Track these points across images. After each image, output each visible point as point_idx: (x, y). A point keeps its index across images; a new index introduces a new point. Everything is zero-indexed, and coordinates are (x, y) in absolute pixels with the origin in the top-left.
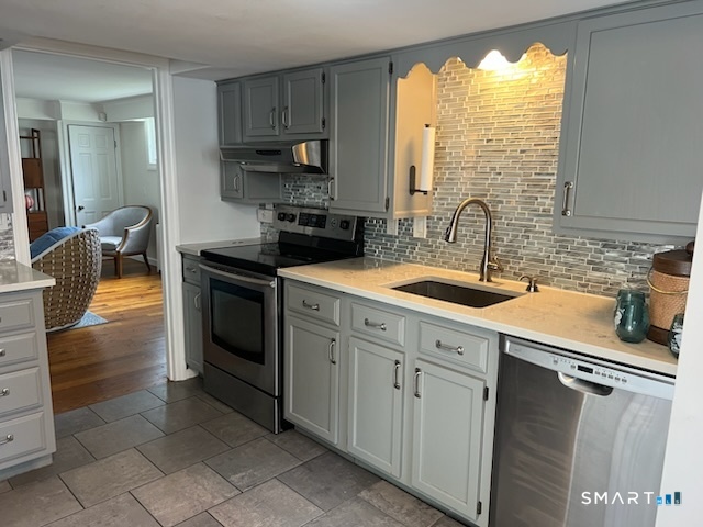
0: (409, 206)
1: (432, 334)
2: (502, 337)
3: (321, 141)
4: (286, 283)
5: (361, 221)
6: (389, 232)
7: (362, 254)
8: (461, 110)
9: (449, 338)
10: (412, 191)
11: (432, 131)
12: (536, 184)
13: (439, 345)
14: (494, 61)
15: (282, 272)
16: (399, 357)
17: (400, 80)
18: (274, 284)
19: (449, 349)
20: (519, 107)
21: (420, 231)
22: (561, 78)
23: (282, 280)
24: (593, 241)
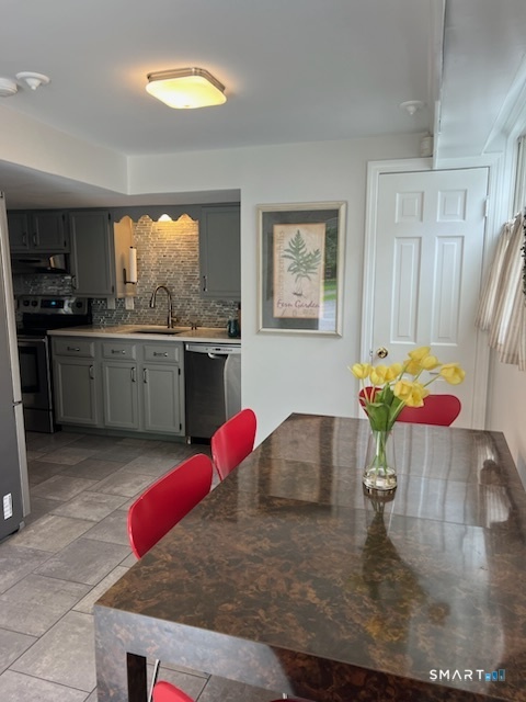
0: (124, 291)
1: (150, 351)
2: (184, 343)
3: (65, 255)
4: (53, 339)
5: (90, 300)
6: (109, 308)
7: (92, 323)
8: (147, 239)
9: (159, 350)
10: (125, 282)
11: (134, 251)
12: (190, 278)
13: (155, 354)
14: (165, 218)
15: (49, 332)
16: (134, 365)
17: (115, 224)
18: (45, 340)
19: (160, 354)
20: (178, 240)
21: (130, 305)
22: (197, 228)
23: (49, 337)
24: (218, 303)
